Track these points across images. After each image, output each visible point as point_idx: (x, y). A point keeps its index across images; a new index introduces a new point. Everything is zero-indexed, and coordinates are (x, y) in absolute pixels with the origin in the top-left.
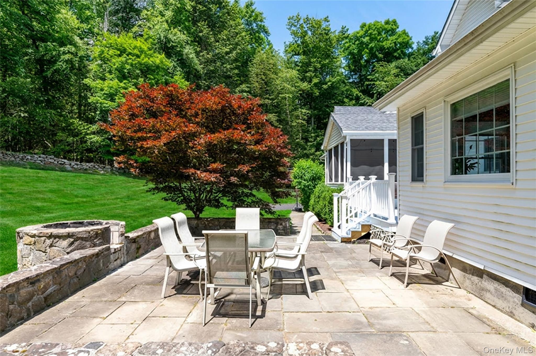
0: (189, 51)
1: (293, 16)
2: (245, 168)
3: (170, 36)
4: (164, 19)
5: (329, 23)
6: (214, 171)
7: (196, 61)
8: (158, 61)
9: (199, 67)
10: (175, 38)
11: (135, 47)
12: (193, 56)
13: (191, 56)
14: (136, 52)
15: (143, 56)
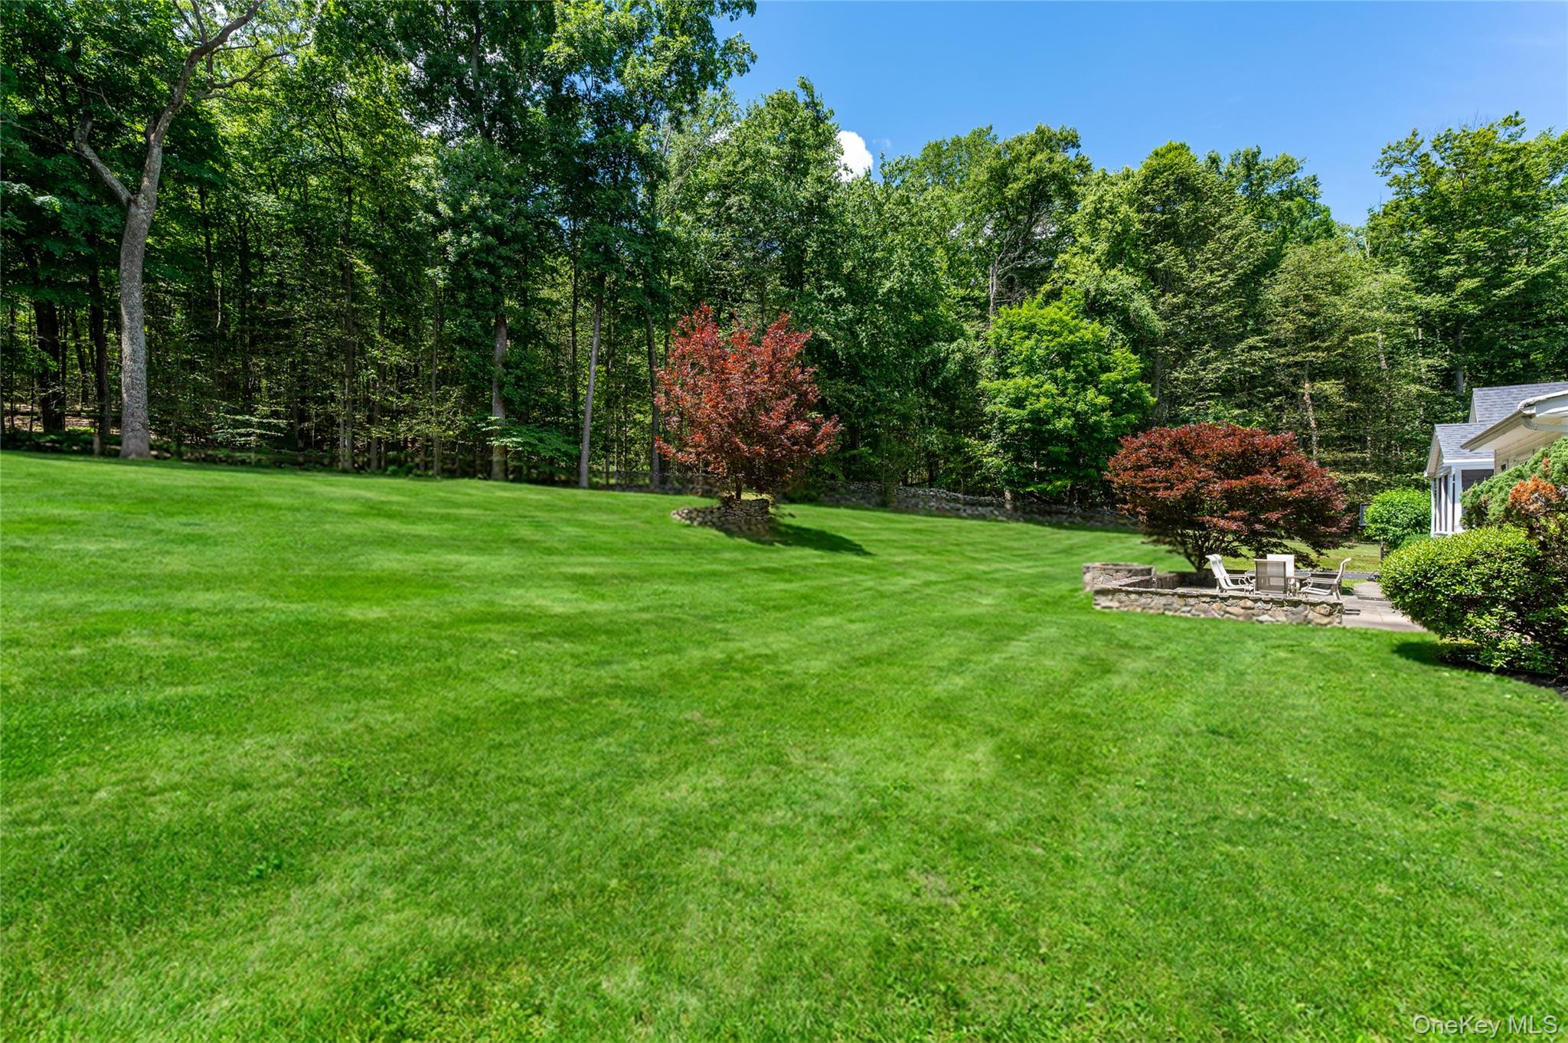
0: (1141, 304)
1: (1399, 143)
2: (1274, 516)
3: (1104, 285)
4: (1092, 257)
5: (1521, 126)
6: (1234, 519)
7: (1153, 316)
8: (1089, 336)
9: (1160, 326)
10: (1115, 286)
11: (1053, 322)
12: (1147, 310)
13: (1143, 313)
14: (1055, 328)
15: (1066, 333)
